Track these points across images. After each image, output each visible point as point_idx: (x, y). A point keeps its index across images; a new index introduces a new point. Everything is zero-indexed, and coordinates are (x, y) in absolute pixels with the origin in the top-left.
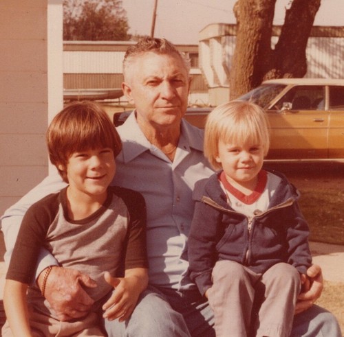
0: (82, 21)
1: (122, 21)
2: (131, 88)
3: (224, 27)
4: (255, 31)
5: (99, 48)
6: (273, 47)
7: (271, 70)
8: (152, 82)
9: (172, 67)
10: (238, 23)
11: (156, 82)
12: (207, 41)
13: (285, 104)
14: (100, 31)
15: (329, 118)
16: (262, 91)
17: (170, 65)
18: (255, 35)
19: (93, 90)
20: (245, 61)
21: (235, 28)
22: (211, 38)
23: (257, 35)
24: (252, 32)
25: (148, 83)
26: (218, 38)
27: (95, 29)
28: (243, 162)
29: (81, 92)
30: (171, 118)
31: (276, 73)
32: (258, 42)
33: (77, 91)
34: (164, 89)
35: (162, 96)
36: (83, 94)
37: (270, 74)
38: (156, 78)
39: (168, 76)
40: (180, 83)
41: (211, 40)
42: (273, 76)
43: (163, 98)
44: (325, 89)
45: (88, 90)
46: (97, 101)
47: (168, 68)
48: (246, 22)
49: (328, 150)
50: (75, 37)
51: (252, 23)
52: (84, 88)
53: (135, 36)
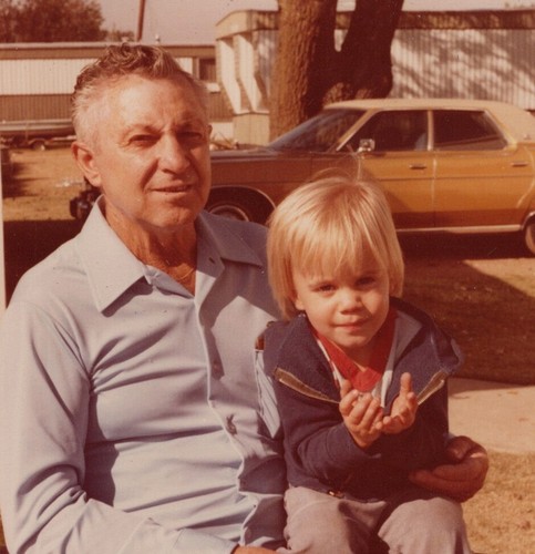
0: (29, 10)
1: (91, 10)
2: (93, 153)
3: (255, 16)
4: (310, 21)
5: (57, 53)
6: (338, 48)
7: (335, 84)
8: (139, 138)
9: (180, 104)
10: (280, 9)
11: (148, 138)
12: (229, 40)
13: (364, 142)
14: (58, 26)
15: (435, 163)
16: (323, 121)
17: (175, 100)
18: (309, 29)
19: (50, 121)
20: (293, 71)
21: (273, 16)
22: (236, 34)
23: (312, 28)
24: (305, 23)
25: (131, 141)
26: (247, 35)
27: (49, 23)
28: (345, 312)
29: (31, 125)
30: (183, 213)
31: (344, 90)
32: (314, 39)
33: (24, 124)
34: (167, 152)
35: (163, 165)
36: (33, 128)
37: (334, 91)
38: (148, 128)
39: (173, 124)
40: (197, 138)
41: (235, 38)
42: (340, 94)
43: (166, 171)
44: (426, 116)
45: (41, 121)
46: (56, 139)
47: (172, 106)
48: (294, 7)
49: (434, 213)
50: (17, 37)
51: (303, 9)
52: (34, 118)
53: (114, 34)
